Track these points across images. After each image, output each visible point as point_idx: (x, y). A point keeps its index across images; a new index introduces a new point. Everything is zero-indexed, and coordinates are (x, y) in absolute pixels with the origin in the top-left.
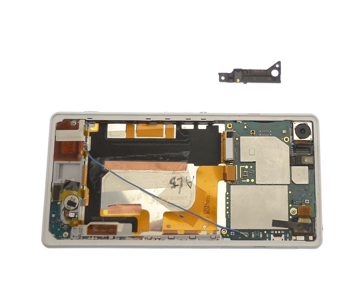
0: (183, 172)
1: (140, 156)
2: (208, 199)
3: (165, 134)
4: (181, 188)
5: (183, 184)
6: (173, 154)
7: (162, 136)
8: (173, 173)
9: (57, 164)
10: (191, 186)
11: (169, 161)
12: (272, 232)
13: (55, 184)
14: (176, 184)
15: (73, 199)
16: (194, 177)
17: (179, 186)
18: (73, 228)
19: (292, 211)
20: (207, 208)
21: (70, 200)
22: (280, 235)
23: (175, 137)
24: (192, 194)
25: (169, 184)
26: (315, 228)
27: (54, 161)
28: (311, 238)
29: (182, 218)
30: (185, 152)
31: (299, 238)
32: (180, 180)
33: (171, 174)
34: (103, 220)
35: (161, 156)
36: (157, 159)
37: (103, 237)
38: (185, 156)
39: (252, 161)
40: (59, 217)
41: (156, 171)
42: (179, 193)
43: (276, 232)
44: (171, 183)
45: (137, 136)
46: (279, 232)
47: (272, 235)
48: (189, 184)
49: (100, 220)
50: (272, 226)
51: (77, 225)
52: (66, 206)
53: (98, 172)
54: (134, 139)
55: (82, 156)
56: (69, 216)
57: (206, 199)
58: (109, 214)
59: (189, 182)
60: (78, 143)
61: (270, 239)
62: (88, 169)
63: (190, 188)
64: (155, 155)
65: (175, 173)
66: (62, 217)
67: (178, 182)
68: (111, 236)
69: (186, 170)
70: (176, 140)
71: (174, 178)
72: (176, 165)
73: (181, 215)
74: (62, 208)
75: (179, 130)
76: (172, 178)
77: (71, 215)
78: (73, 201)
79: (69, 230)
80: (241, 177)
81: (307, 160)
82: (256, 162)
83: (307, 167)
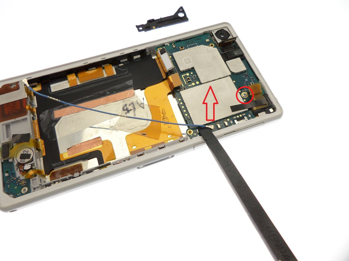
0: (132, 98)
1: (87, 97)
2: (163, 112)
3: (106, 73)
4: (135, 111)
5: (136, 107)
6: (118, 87)
7: (103, 76)
8: (123, 102)
9: (3, 125)
10: (144, 106)
11: (116, 93)
13: (3, 143)
14: (129, 109)
15: (26, 152)
16: (143, 99)
17: (132, 110)
18: (31, 180)
19: (243, 95)
20: (165, 119)
21: (22, 153)
22: (242, 118)
23: (115, 73)
24: (147, 113)
25: (122, 111)
26: (270, 100)
28: (271, 110)
29: (145, 136)
30: (129, 81)
31: (261, 115)
32: (132, 105)
33: (122, 103)
34: (64, 163)
35: (107, 91)
36: (104, 95)
37: (68, 178)
38: (129, 85)
39: (190, 67)
40: (14, 174)
41: (107, 105)
42: (135, 115)
43: (238, 117)
44: (124, 110)
45: (80, 82)
46: (241, 116)
47: (235, 121)
48: (142, 106)
49: (63, 165)
51: (36, 176)
52: (19, 160)
53: (49, 122)
54: (78, 85)
55: (29, 111)
56: (24, 169)
57: (161, 112)
58: (69, 157)
59: (140, 104)
60: (21, 101)
62: (38, 123)
63: (144, 108)
64: (101, 92)
65: (125, 101)
66: (18, 174)
67: (130, 108)
68: (76, 174)
69: (134, 96)
70: (118, 75)
71: (126, 105)
72: (123, 94)
73: (143, 133)
74: (15, 163)
75: (118, 67)
76: (123, 105)
77: (27, 167)
78: (26, 153)
79: (28, 185)
80: (186, 84)
81: (236, 53)
82: (194, 67)
83: (239, 58)
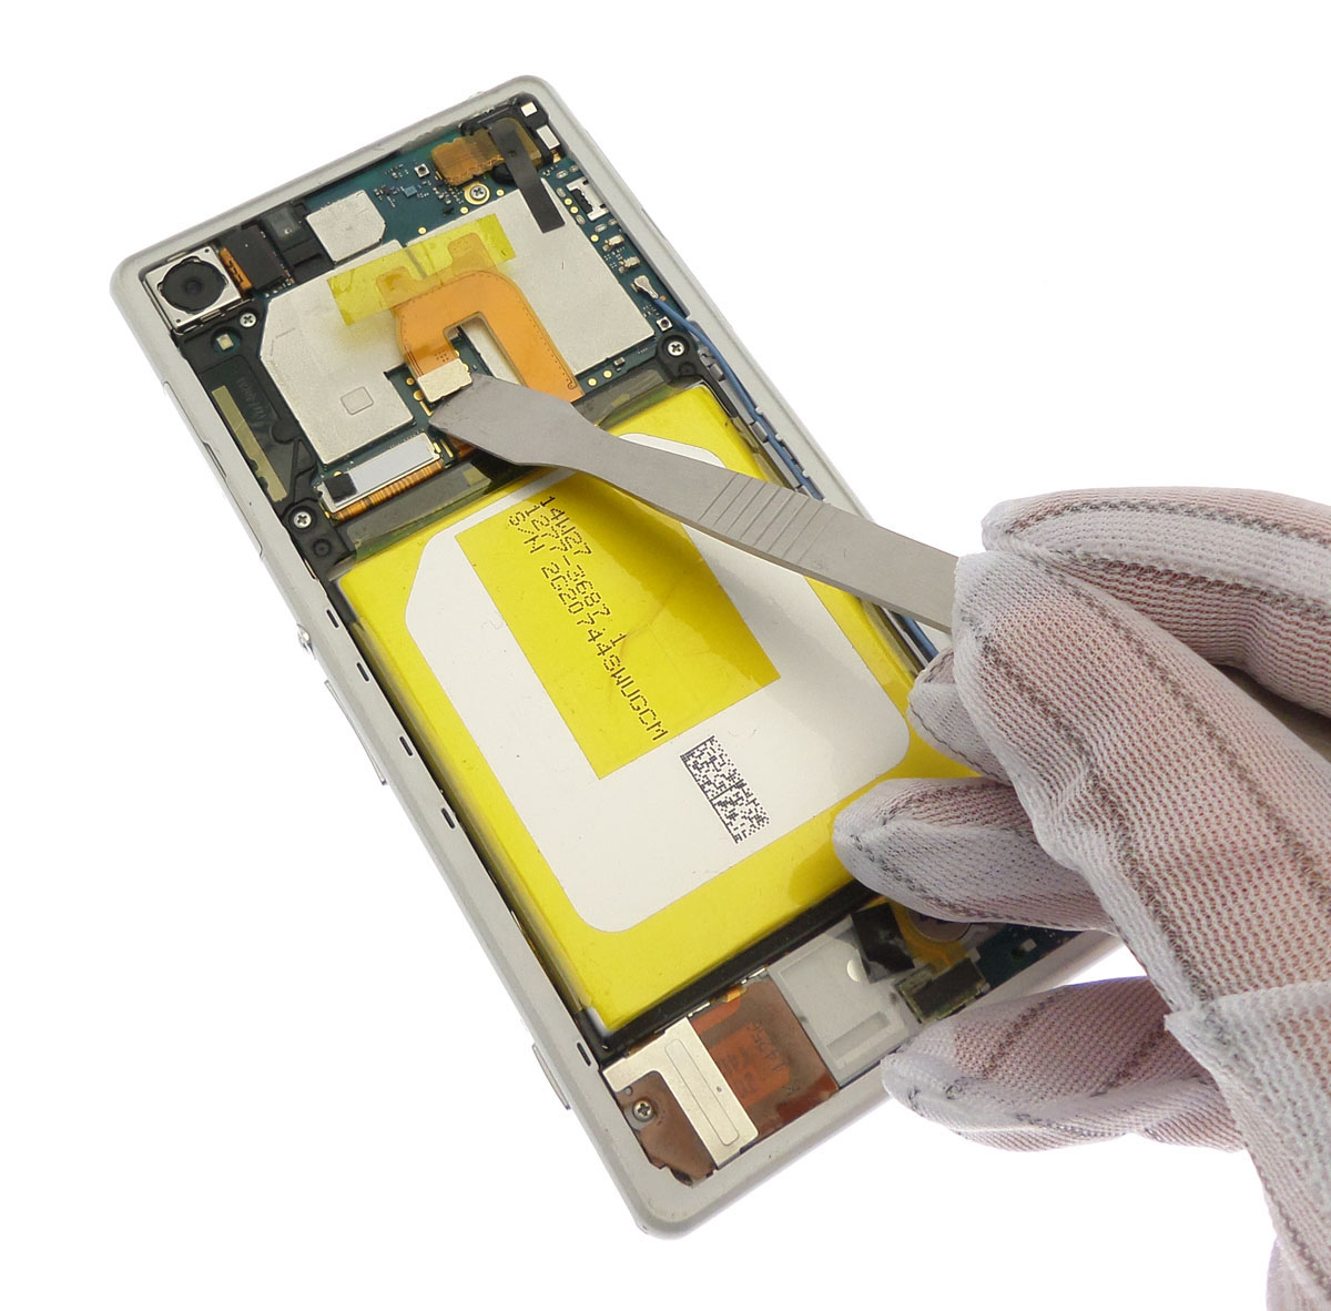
12: (582, 218)
19: (480, 196)
22: (577, 197)
26: (491, 111)
27: (841, 1088)
28: (529, 109)
31: (550, 142)
39: (390, 386)
43: (576, 209)
46: (570, 201)
47: (592, 216)
50: (565, 225)
61: (610, 215)
81: (285, 231)
82: (386, 371)
83: (309, 218)
